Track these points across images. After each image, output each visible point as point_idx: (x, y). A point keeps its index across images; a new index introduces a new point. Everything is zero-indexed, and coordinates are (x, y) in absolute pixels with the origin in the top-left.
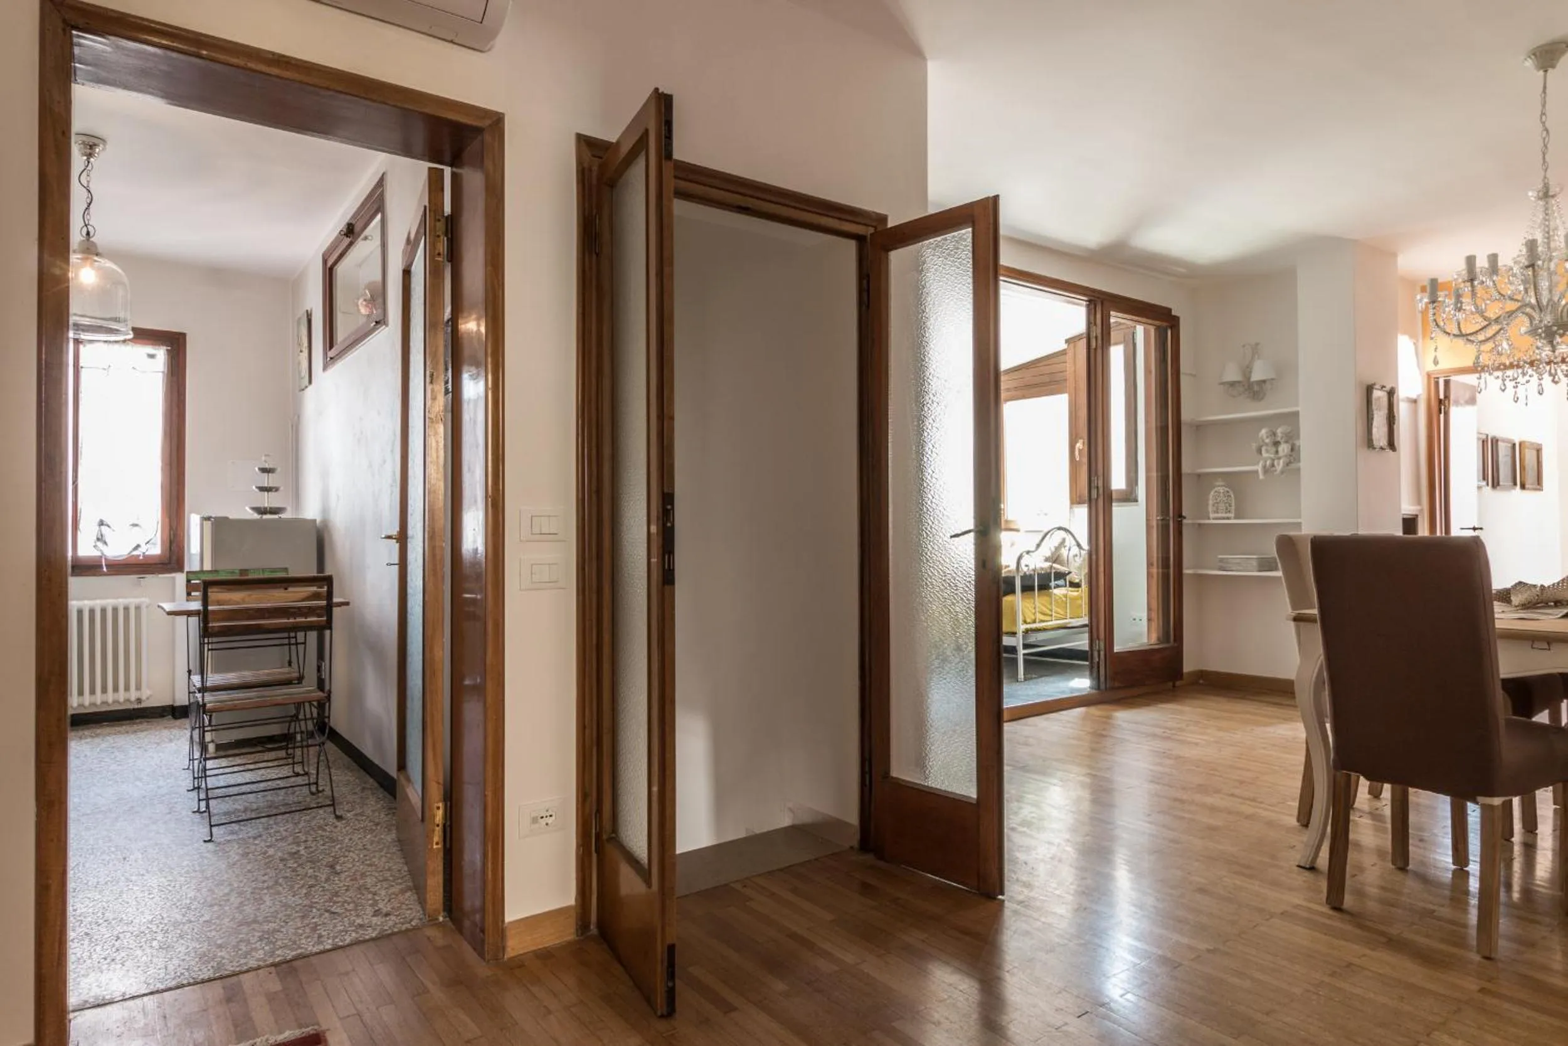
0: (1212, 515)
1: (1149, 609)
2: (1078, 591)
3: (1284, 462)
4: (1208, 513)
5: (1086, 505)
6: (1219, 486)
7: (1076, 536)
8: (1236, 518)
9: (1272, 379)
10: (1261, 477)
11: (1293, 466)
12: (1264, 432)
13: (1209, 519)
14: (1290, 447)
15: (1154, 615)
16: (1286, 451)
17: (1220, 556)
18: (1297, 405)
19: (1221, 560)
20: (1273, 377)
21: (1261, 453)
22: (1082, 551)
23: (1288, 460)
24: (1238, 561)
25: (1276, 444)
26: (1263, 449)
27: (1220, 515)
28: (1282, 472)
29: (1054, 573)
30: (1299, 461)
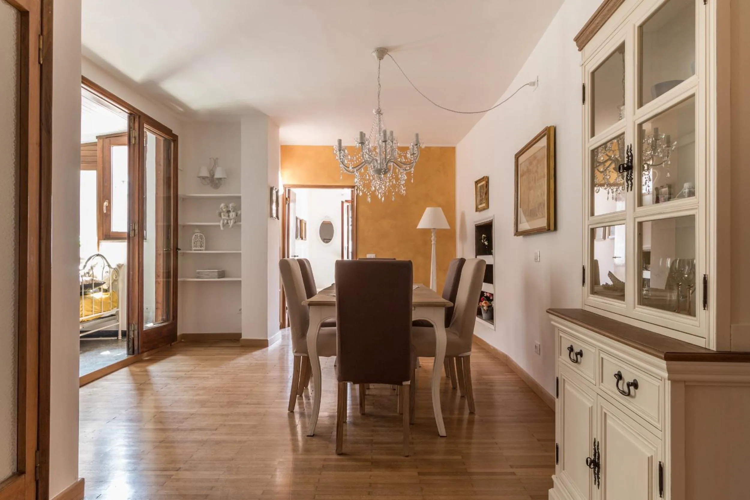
0: (193, 248)
1: (157, 302)
2: (108, 294)
3: (233, 221)
4: (191, 247)
5: (126, 241)
6: (197, 233)
7: (107, 259)
8: (205, 250)
9: (225, 178)
10: (222, 228)
11: (238, 223)
12: (222, 205)
13: (191, 250)
14: (235, 214)
15: (160, 306)
16: (234, 216)
17: (197, 271)
18: (240, 193)
19: (199, 273)
20: (226, 177)
21: (221, 216)
22: (111, 269)
23: (235, 221)
24: (208, 273)
25: (229, 212)
26: (222, 214)
27: (198, 248)
28: (232, 227)
29: (95, 283)
30: (240, 221)
